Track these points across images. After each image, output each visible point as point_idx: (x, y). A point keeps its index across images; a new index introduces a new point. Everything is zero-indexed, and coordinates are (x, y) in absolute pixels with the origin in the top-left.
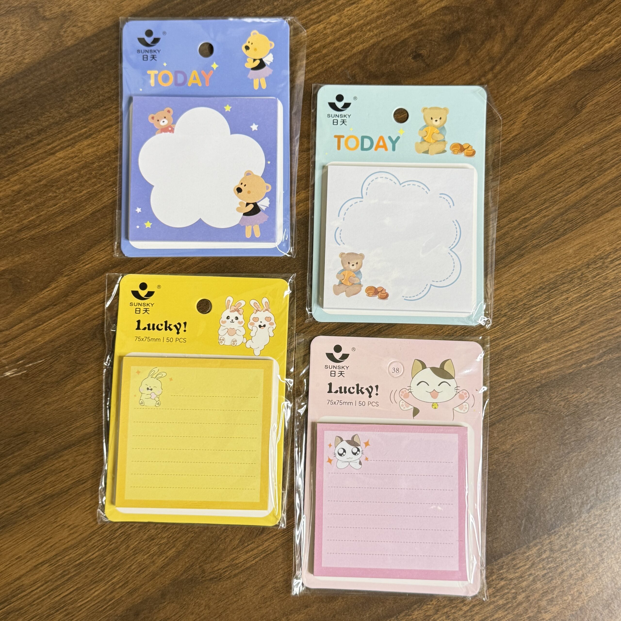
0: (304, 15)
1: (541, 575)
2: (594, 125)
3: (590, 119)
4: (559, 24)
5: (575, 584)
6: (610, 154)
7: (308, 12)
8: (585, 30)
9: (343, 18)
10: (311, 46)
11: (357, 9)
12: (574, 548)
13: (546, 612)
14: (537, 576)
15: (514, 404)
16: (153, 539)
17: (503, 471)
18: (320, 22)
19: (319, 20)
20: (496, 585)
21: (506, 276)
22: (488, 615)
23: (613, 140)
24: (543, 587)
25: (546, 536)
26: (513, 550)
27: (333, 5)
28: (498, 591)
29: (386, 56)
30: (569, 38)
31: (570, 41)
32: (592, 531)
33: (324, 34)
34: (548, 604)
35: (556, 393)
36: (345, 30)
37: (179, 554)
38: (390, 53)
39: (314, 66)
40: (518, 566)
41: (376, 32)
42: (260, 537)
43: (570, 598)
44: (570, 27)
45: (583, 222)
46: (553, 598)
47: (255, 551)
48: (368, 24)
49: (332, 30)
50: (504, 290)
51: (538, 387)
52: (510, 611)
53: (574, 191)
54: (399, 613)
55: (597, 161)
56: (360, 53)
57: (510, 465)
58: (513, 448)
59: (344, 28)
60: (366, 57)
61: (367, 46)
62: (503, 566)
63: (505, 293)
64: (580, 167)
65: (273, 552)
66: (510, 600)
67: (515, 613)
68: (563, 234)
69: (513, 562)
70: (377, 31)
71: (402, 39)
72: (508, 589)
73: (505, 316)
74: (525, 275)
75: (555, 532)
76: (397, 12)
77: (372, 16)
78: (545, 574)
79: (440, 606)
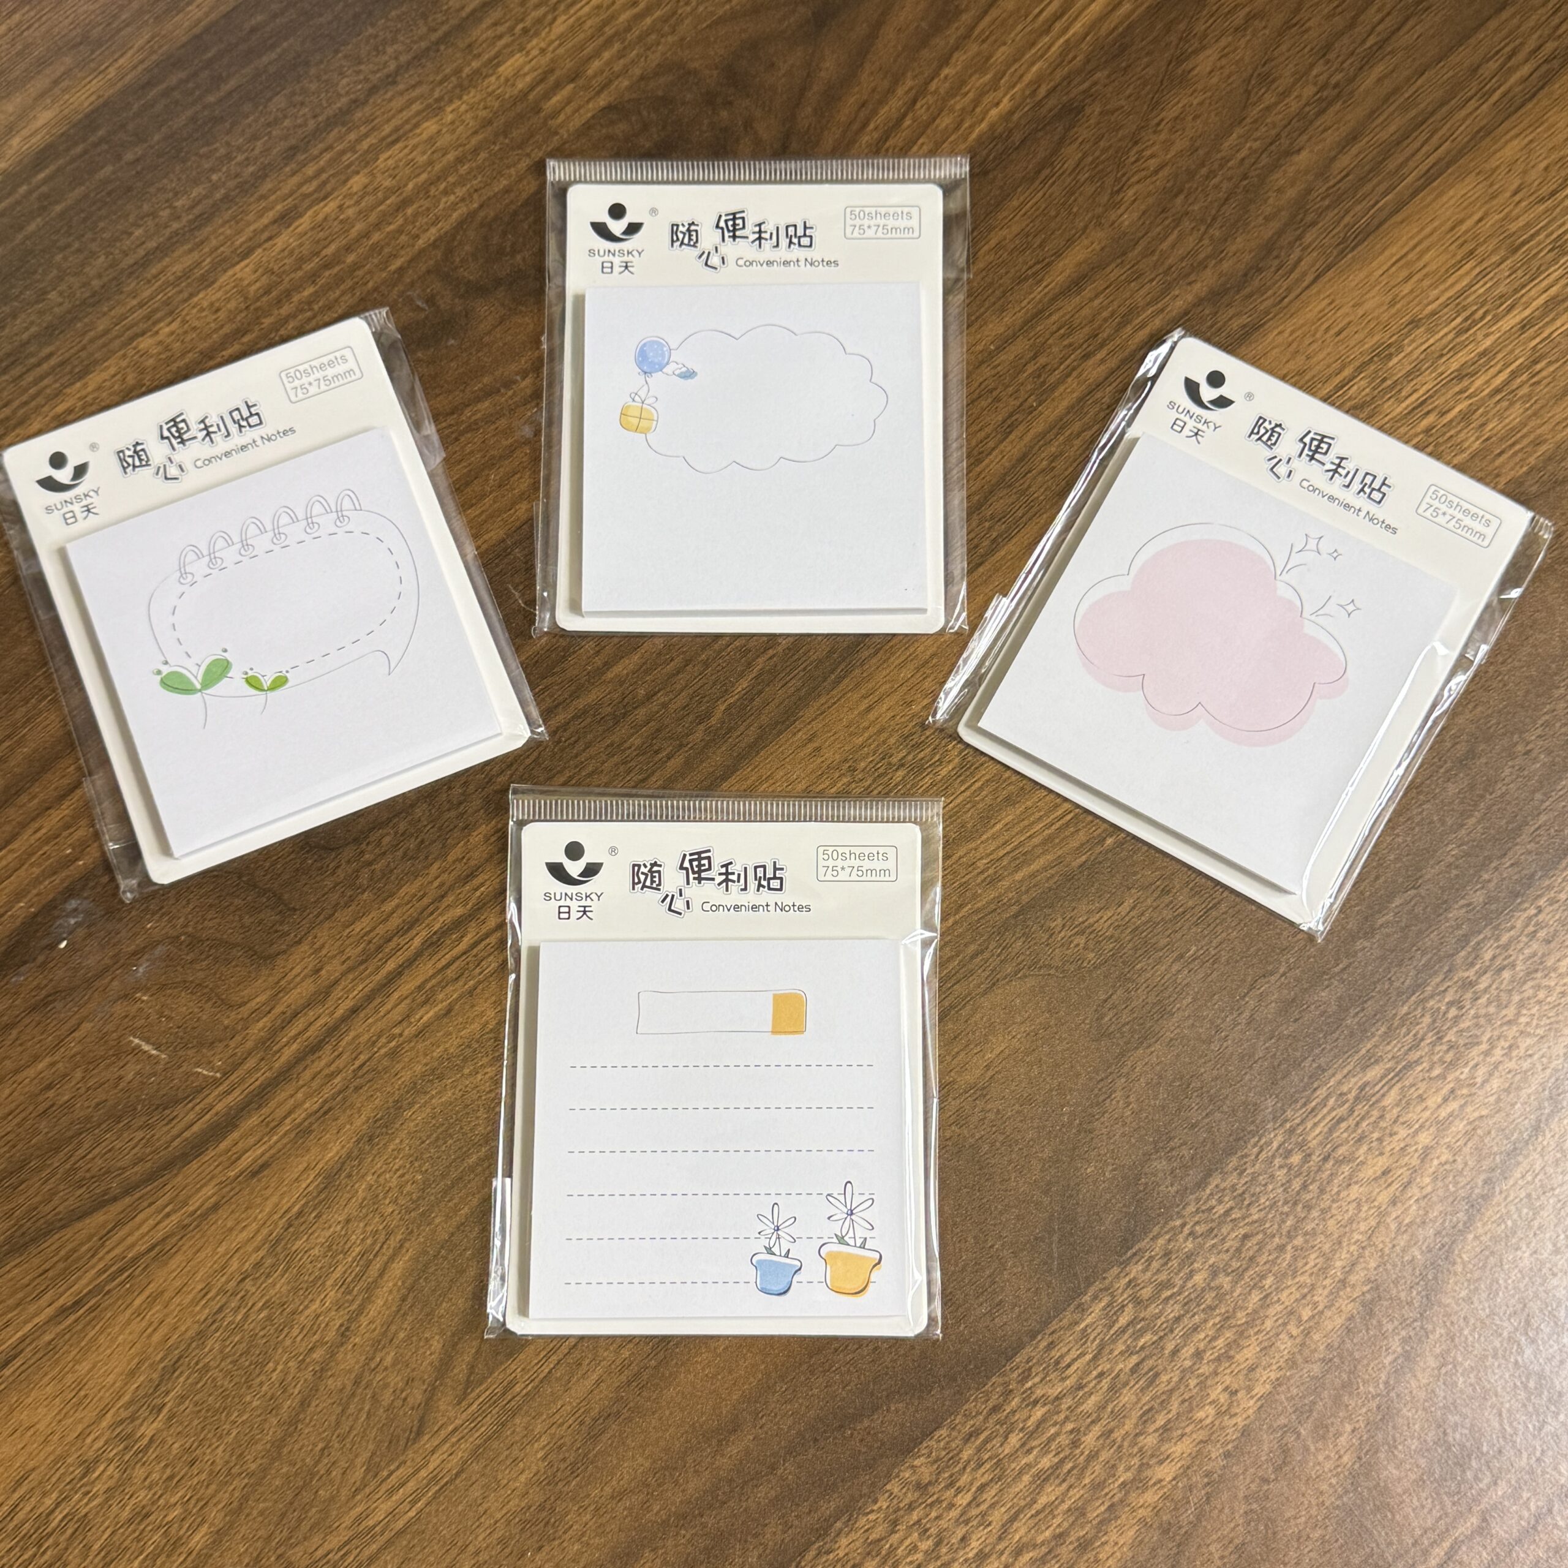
0: (286, 190)
1: (1127, 1370)
2: (1004, 293)
3: (991, 284)
4: (874, 90)
5: (1216, 1373)
6: (1055, 349)
7: (295, 180)
8: (935, 92)
9: (379, 177)
10: (318, 254)
11: (406, 151)
12: (1190, 1284)
13: (1161, 1462)
14: (1118, 1375)
15: (970, 966)
16: (147, 1515)
17: (977, 1136)
18: (325, 198)
19: (322, 194)
20: (1025, 1421)
21: (884, 673)
22: (1023, 1503)
23: (1054, 318)
24: (1139, 1400)
25: (1115, 1270)
26: (1046, 1323)
27: (349, 155)
28: (1031, 1435)
29: (496, 240)
30: (904, 116)
31: (908, 122)
32: (1224, 1231)
33: (342, 222)
34: (1162, 1440)
35: (1059, 920)
36: (388, 202)
37: (219, 1536)
38: (504, 233)
39: (332, 296)
40: (1068, 1360)
41: (460, 192)
42: (416, 1446)
43: (1211, 1410)
44: (900, 91)
45: (1029, 514)
46: (1169, 1421)
47: (411, 1485)
48: (439, 178)
49: (357, 209)
50: (885, 707)
51: (1016, 916)
52: (1071, 1480)
53: (993, 449)
54: (802, 1553)
55: (1030, 371)
56: (434, 245)
57: (991, 1116)
58: (990, 1073)
59: (386, 198)
60: (449, 252)
61: (447, 227)
62: (1030, 1368)
63: (890, 714)
64: (995, 394)
65: (457, 1475)
66: (1067, 1452)
67: (1087, 1481)
68: (992, 551)
69: (1053, 1353)
70: (464, 189)
71: (524, 196)
72: (1055, 1424)
73: (903, 765)
74: (927, 662)
75: (1135, 1254)
76: (501, 138)
77: (445, 161)
78: (1137, 1365)
79: (899, 1509)
